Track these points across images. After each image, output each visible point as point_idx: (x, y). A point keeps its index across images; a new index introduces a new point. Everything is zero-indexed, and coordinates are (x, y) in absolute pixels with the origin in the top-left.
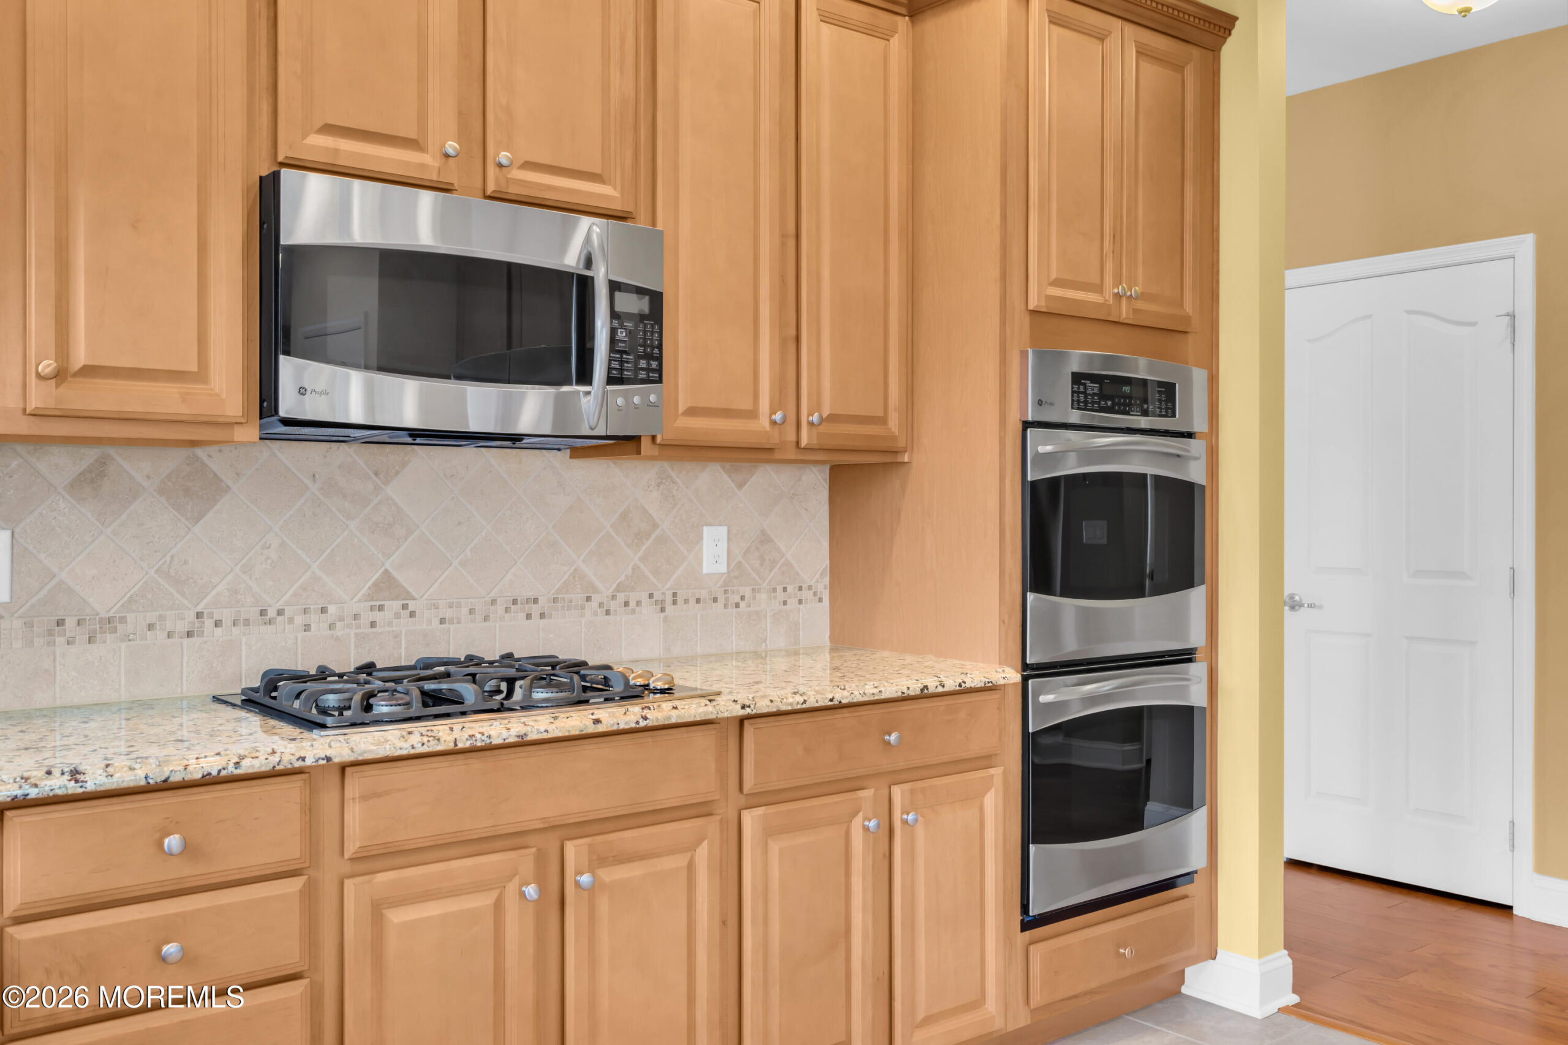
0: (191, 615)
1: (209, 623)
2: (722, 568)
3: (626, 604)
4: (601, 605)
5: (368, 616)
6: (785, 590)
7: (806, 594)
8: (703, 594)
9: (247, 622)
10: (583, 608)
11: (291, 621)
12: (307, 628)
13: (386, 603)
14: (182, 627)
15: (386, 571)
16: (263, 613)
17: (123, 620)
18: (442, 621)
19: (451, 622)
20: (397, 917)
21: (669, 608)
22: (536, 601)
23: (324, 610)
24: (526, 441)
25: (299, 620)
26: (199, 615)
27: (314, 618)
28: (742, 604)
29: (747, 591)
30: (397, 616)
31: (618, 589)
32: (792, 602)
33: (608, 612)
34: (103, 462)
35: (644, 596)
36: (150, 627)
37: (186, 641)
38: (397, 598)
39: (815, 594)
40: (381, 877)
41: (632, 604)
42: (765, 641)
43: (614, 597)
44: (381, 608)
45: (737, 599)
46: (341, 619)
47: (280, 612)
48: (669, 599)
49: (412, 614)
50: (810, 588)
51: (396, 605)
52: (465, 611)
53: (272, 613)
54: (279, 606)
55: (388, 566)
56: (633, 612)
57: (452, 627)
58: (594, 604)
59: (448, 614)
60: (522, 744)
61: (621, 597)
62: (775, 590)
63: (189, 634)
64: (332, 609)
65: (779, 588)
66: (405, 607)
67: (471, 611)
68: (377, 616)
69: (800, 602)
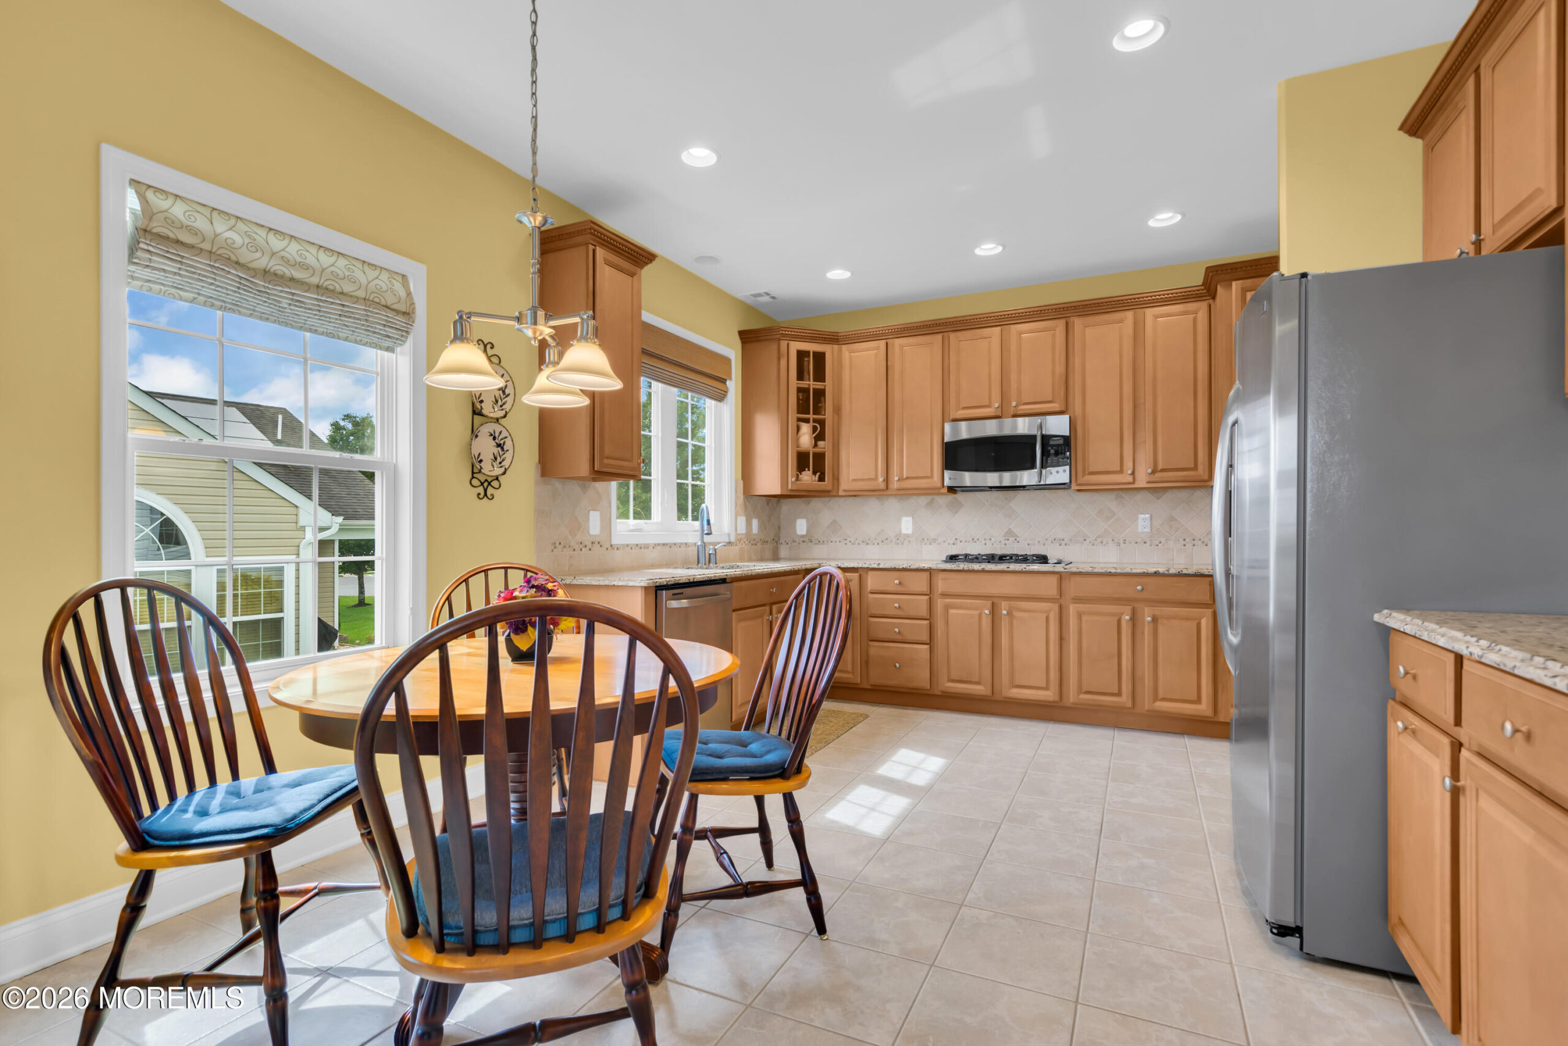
0: (954, 539)
1: (959, 541)
2: (1148, 530)
3: (1102, 542)
4: (1090, 542)
5: (1003, 542)
6: (1184, 540)
7: (1196, 542)
8: (1139, 540)
9: (969, 542)
10: (1083, 543)
11: (981, 542)
12: (985, 544)
13: (1010, 538)
14: (952, 542)
15: (1010, 529)
16: (973, 539)
17: (937, 539)
18: (1029, 544)
19: (1032, 545)
20: (952, 611)
21: (1122, 545)
22: (1063, 540)
23: (990, 539)
24: (1026, 488)
25: (983, 542)
26: (956, 539)
27: (988, 542)
28: (1160, 545)
29: (1163, 540)
30: (1014, 542)
31: (1098, 537)
32: (1189, 546)
33: (1093, 545)
34: (932, 500)
35: (1110, 539)
36: (944, 542)
37: (953, 546)
38: (1014, 537)
39: (1203, 542)
40: (947, 600)
41: (1104, 542)
42: (1173, 560)
43: (1096, 540)
44: (1008, 540)
45: (1157, 542)
46: (996, 542)
47: (978, 539)
48: (1122, 541)
49: (1018, 542)
50: (1200, 540)
51: (1013, 539)
52: (1036, 542)
53: (975, 539)
54: (978, 537)
55: (1010, 527)
56: (1105, 545)
57: (1032, 547)
58: (1088, 541)
59: (1031, 542)
60: (983, 571)
61: (1099, 540)
62: (1179, 540)
63: (954, 544)
64: (993, 539)
65: (1181, 540)
66: (1016, 540)
67: (1039, 542)
68: (1007, 542)
69: (1194, 545)
